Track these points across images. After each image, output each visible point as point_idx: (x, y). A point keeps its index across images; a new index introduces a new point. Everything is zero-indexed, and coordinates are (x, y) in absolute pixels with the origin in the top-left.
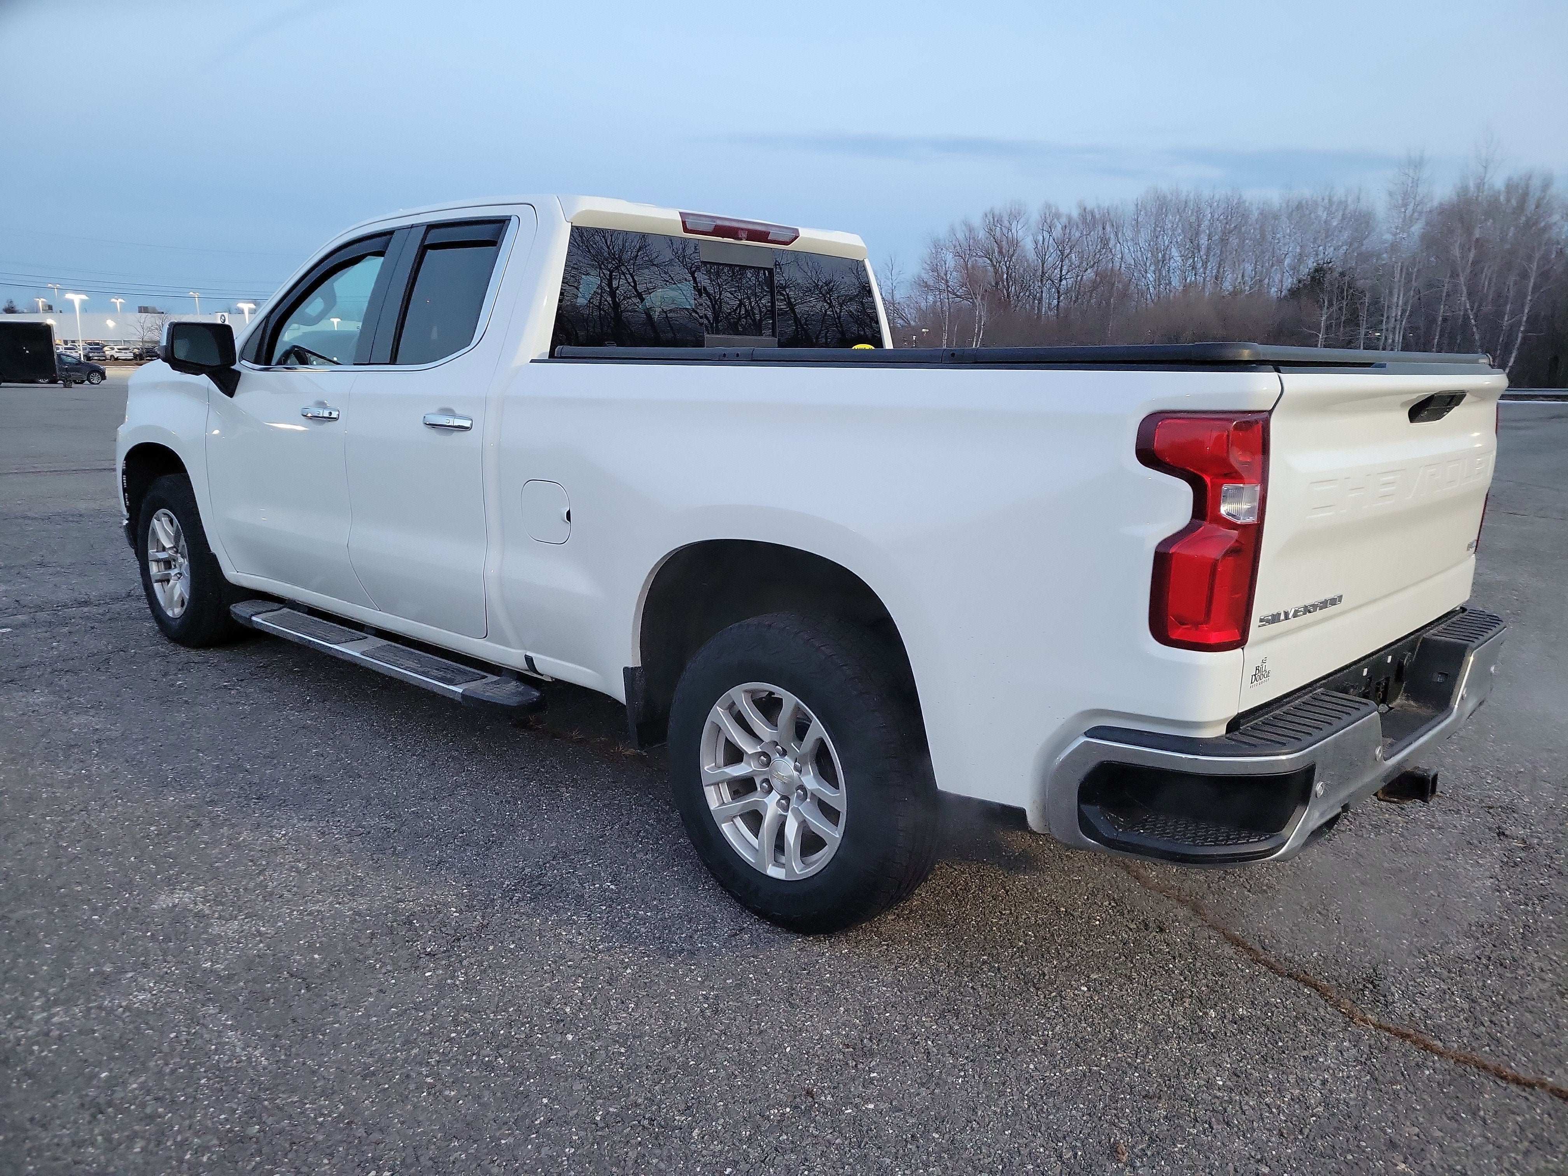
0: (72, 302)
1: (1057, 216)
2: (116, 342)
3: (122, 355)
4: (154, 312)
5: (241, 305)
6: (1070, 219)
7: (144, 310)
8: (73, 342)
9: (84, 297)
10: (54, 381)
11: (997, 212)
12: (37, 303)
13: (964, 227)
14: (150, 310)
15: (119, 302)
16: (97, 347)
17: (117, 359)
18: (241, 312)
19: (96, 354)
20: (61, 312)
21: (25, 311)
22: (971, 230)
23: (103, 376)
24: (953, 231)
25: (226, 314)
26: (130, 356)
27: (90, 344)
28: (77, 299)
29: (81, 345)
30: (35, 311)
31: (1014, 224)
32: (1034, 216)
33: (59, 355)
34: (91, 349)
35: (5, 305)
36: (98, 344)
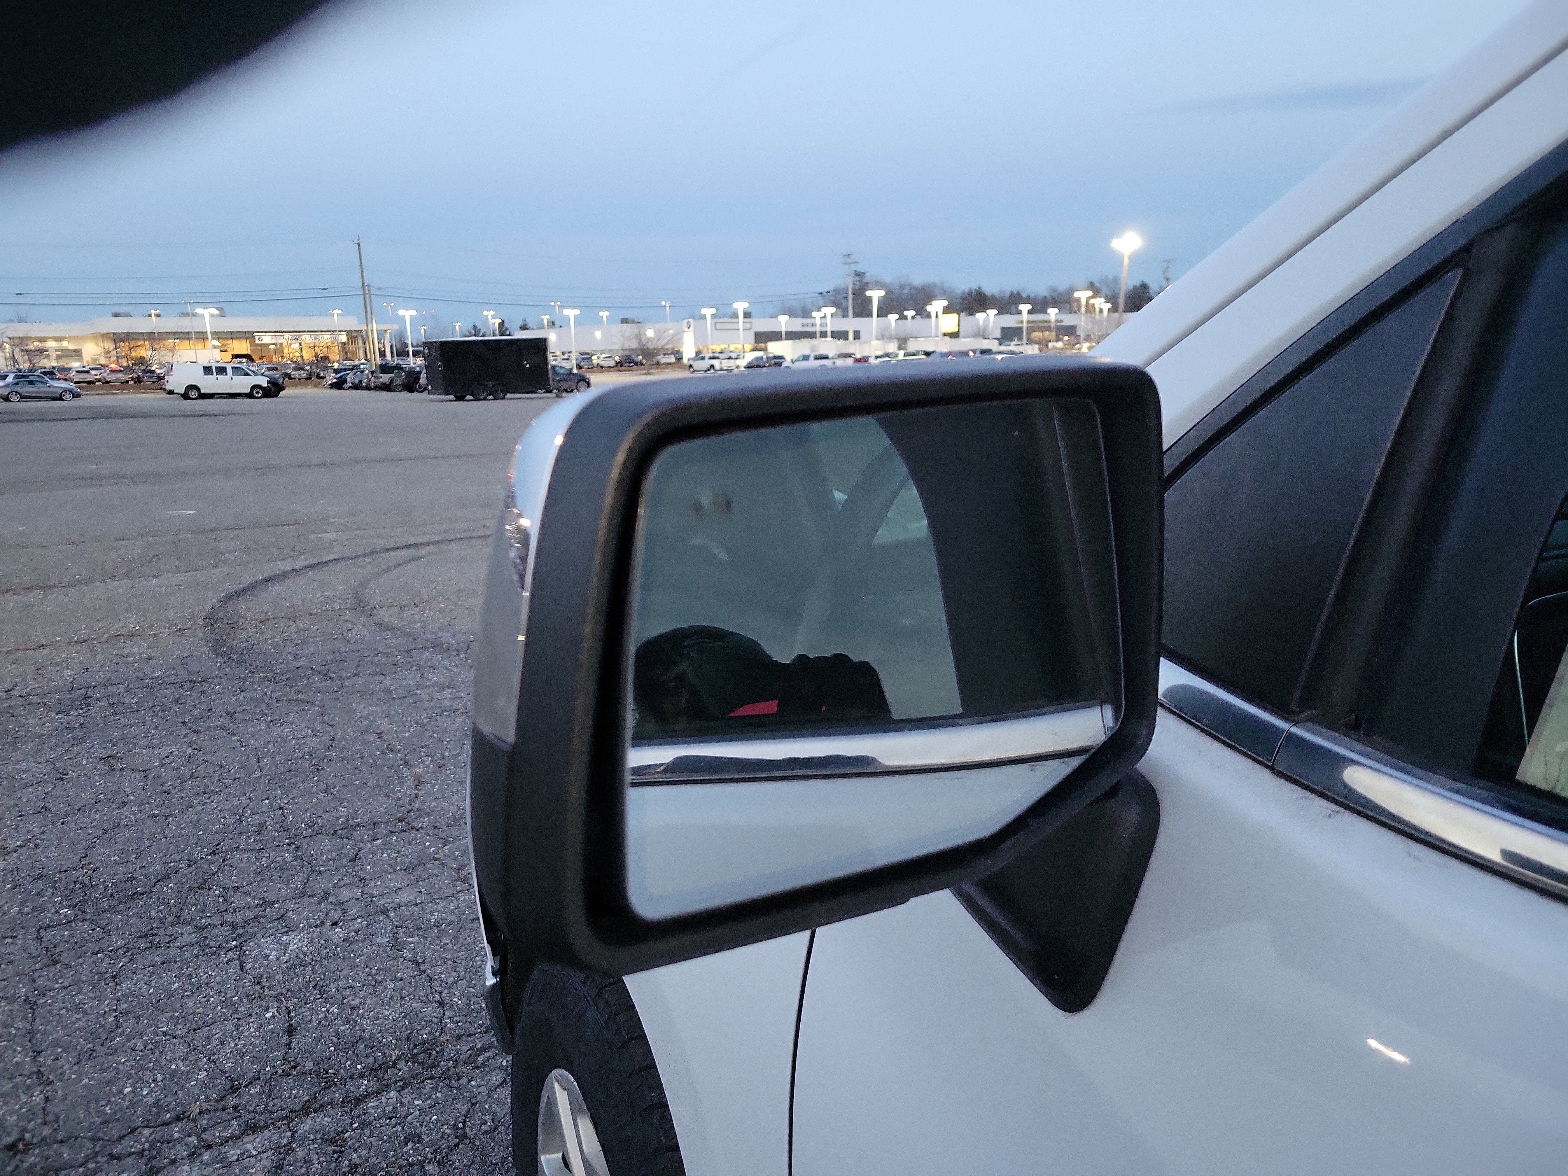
0: (568, 317)
2: (602, 352)
3: (606, 363)
4: (633, 322)
5: (704, 311)
7: (625, 321)
8: (570, 352)
9: (577, 312)
10: (549, 391)
12: (543, 320)
14: (630, 321)
15: (604, 314)
16: (586, 357)
17: (602, 367)
18: (703, 317)
19: (586, 363)
20: (561, 327)
21: (535, 327)
23: (588, 385)
25: (691, 320)
26: (612, 363)
27: (582, 354)
28: (571, 313)
29: (573, 357)
30: (541, 327)
33: (554, 367)
34: (583, 358)
35: (520, 324)
36: (587, 354)
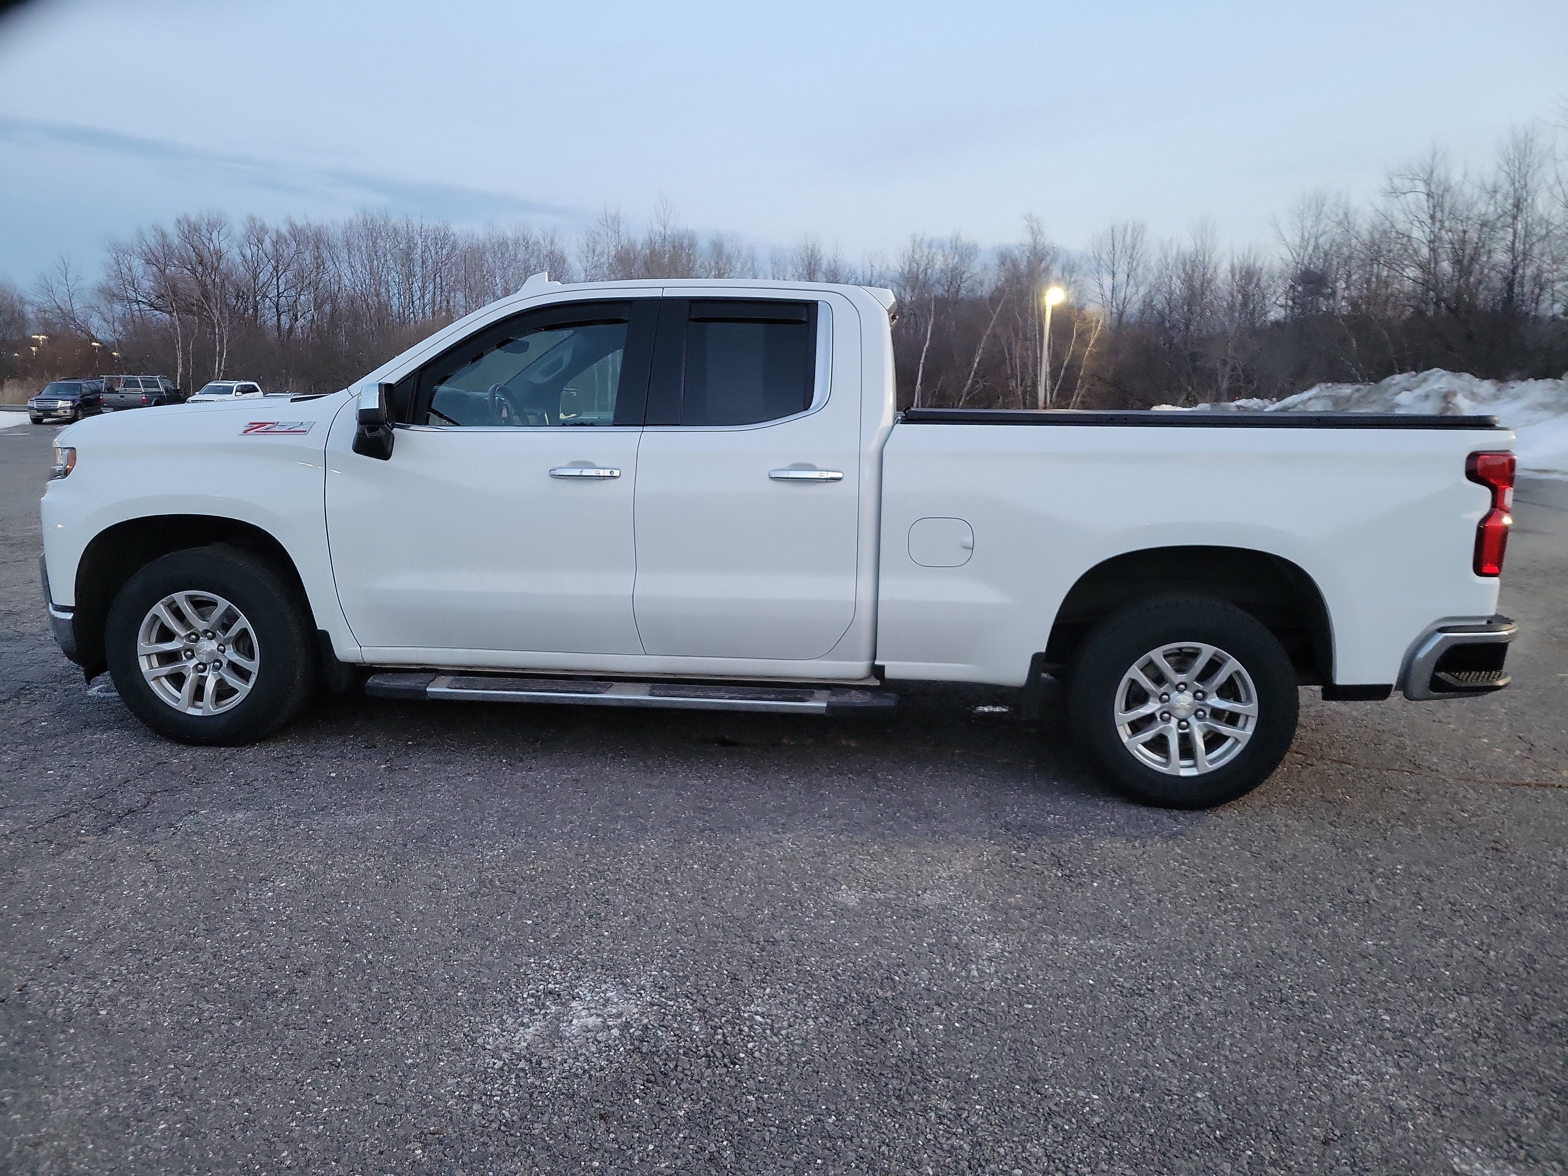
1: (264, 230)
6: (279, 235)
11: (193, 219)
13: (154, 233)
22: (164, 236)
24: (141, 234)
31: (215, 234)
32: (239, 229)
